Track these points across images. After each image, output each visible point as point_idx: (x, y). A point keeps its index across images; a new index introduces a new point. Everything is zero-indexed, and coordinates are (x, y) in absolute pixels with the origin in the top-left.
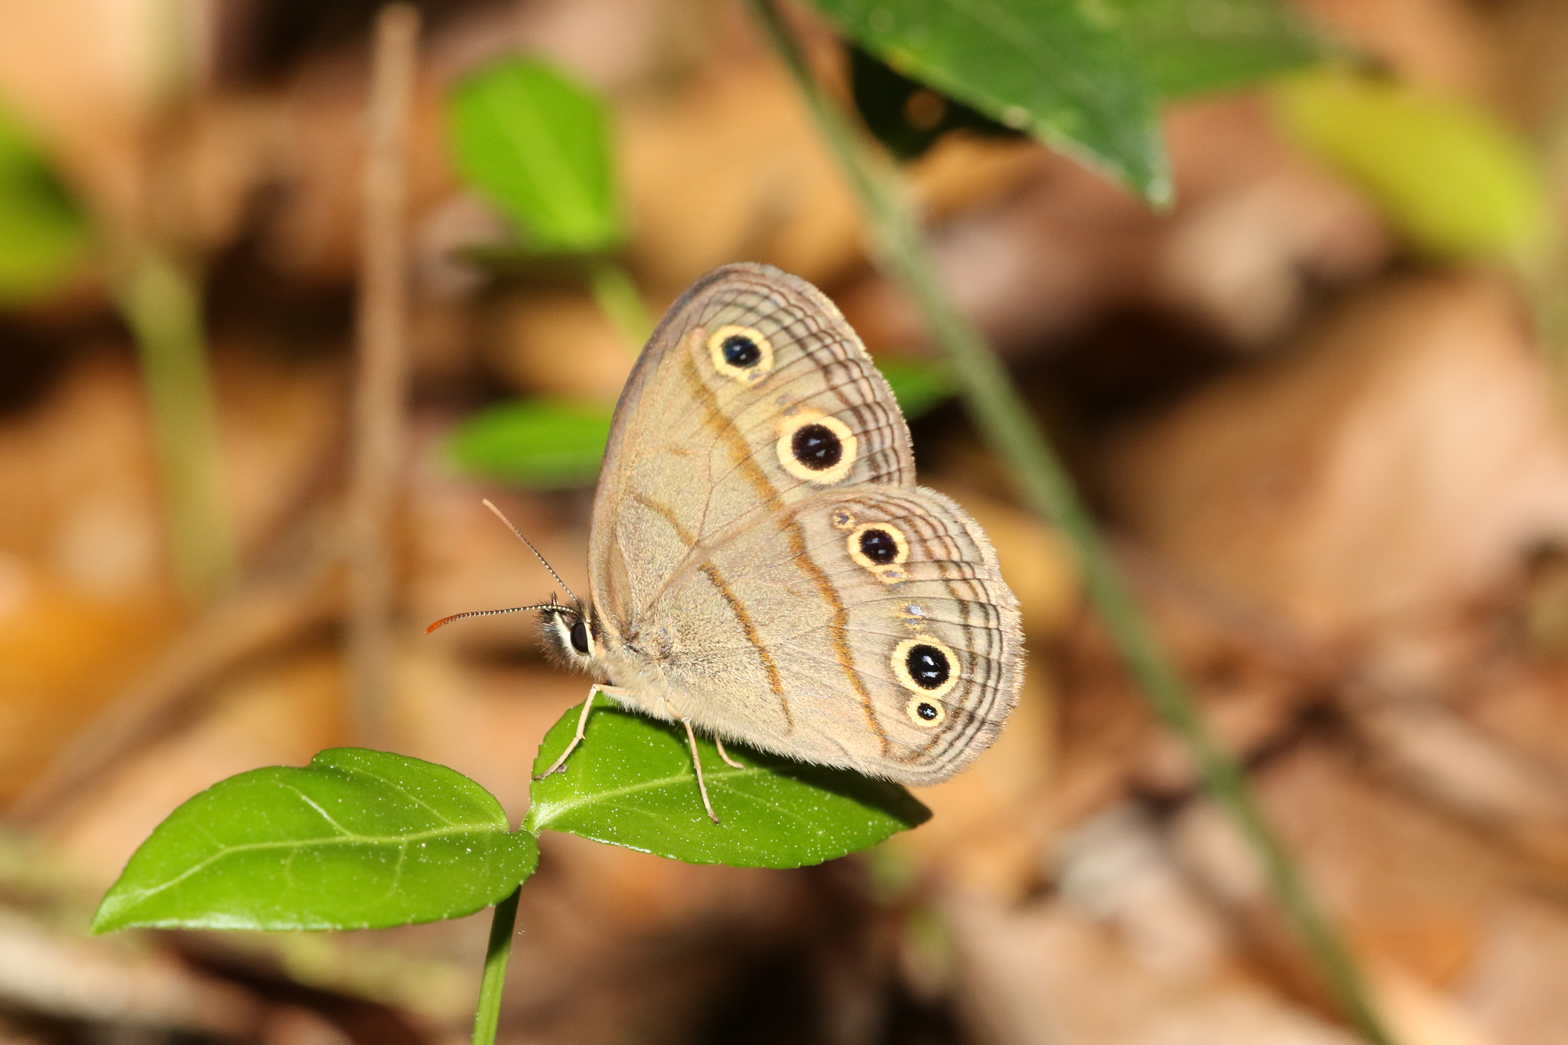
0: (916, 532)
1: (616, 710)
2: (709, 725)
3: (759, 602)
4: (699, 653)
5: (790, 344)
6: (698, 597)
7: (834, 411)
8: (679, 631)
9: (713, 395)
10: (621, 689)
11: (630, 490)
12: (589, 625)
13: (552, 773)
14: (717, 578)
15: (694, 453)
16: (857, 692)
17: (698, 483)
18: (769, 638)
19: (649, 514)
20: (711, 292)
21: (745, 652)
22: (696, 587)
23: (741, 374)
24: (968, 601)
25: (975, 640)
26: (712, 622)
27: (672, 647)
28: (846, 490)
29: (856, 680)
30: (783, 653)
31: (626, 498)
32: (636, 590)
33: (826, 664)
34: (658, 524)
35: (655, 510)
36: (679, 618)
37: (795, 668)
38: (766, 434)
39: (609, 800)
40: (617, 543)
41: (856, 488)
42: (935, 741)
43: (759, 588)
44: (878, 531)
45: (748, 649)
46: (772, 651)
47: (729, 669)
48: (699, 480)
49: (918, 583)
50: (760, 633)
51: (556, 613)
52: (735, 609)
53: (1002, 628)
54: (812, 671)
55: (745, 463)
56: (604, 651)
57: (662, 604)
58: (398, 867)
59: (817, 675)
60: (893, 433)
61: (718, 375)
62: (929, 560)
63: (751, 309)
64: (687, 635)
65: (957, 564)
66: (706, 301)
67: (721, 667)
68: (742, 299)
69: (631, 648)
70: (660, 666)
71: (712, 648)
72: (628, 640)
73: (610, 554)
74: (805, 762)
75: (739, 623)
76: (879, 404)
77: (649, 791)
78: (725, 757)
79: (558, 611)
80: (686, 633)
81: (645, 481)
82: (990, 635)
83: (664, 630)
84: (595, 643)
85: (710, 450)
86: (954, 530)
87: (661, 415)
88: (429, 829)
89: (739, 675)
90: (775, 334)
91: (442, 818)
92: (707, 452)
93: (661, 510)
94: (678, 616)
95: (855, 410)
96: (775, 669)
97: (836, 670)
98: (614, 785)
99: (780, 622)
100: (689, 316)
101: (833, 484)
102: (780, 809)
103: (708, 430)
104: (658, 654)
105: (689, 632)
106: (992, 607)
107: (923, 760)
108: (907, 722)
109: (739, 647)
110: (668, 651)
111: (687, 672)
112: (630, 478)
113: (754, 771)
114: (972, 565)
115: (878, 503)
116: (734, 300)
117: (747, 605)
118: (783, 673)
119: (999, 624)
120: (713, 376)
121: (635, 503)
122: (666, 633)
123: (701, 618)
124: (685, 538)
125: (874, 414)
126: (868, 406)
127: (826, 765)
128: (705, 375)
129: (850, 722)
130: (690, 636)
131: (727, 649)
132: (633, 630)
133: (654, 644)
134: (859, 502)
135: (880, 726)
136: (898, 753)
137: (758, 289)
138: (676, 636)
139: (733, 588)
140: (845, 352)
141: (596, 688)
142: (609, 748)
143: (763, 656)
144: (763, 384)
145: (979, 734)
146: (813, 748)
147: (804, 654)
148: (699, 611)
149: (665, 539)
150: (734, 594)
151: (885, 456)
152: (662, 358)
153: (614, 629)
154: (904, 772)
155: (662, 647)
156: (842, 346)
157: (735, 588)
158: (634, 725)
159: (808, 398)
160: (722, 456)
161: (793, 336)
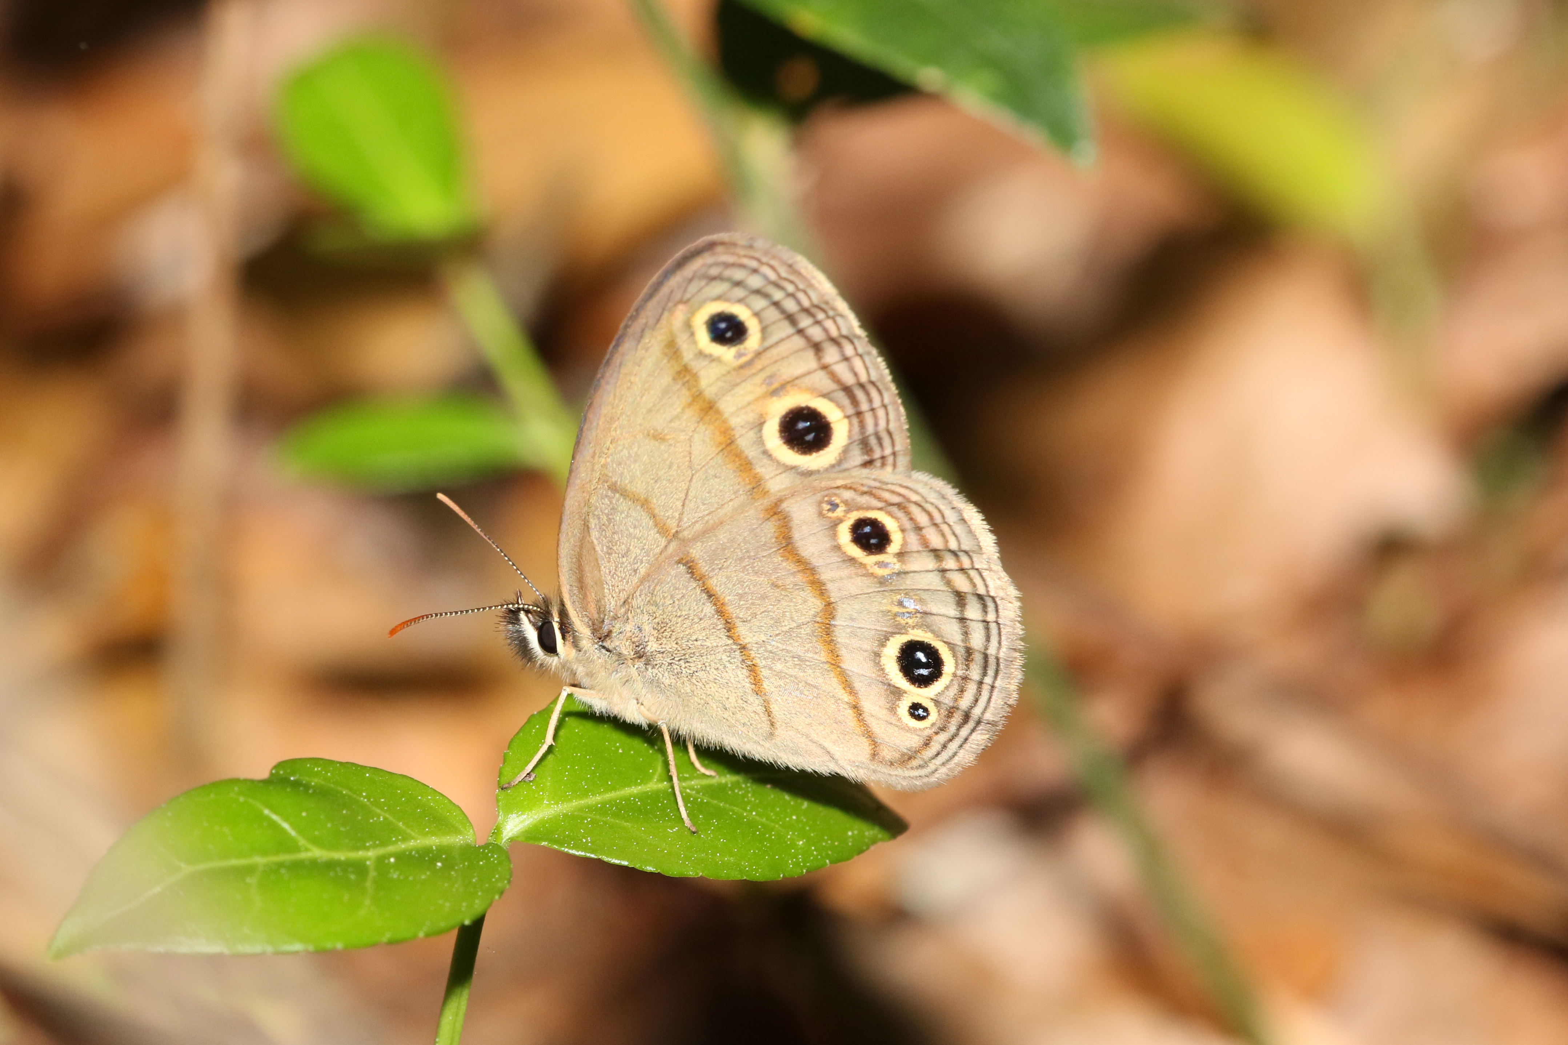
0: (911, 519)
1: (588, 715)
2: (684, 730)
3: (741, 596)
4: (676, 652)
5: (779, 320)
6: (675, 592)
7: (825, 392)
8: (654, 629)
9: (695, 377)
10: (592, 692)
11: (604, 479)
12: (558, 624)
13: (520, 782)
14: (696, 572)
15: (674, 438)
16: (844, 692)
17: (677, 471)
18: (751, 635)
19: (623, 505)
20: (696, 265)
21: (725, 651)
22: (674, 581)
23: (726, 353)
24: (965, 593)
25: (971, 634)
26: (690, 618)
27: (647, 646)
28: (836, 475)
29: (844, 679)
30: (766, 651)
31: (600, 488)
32: (609, 586)
33: (812, 662)
34: (634, 514)
35: (630, 500)
36: (654, 615)
37: (779, 666)
38: (751, 417)
39: (581, 809)
40: (590, 536)
41: (846, 474)
42: (927, 744)
43: (741, 582)
44: (870, 519)
45: (728, 648)
46: (754, 649)
47: (708, 669)
48: (678, 467)
49: (912, 575)
50: (742, 630)
51: (522, 612)
52: (715, 604)
53: (1000, 621)
54: (796, 670)
55: (729, 448)
56: (574, 651)
57: (637, 600)
58: (369, 884)
59: (801, 674)
60: (887, 414)
61: (701, 354)
62: (924, 549)
63: (738, 284)
64: (663, 633)
65: (954, 553)
66: (690, 275)
67: (700, 666)
68: (728, 273)
69: (604, 647)
70: (634, 667)
71: (690, 646)
72: (600, 639)
73: (581, 547)
74: (787, 768)
75: (719, 619)
76: (873, 383)
77: (621, 799)
78: (697, 764)
79: (523, 609)
80: (663, 630)
81: (620, 469)
82: (987, 630)
83: (639, 627)
84: (564, 643)
85: (691, 434)
86: (951, 517)
87: (639, 399)
88: (395, 843)
89: (718, 675)
90: (763, 309)
91: (409, 831)
92: (688, 437)
93: (637, 500)
94: (654, 613)
95: (847, 390)
96: (756, 668)
97: (822, 668)
98: (585, 794)
99: (762, 617)
100: (672, 292)
101: (822, 470)
102: (757, 818)
103: (689, 413)
104: (632, 653)
105: (665, 630)
106: (990, 599)
107: (915, 763)
108: (898, 724)
109: (719, 645)
110: (643, 650)
111: (662, 672)
112: (604, 466)
113: (729, 779)
114: (971, 554)
115: (871, 489)
116: (720, 274)
117: (728, 600)
118: (765, 673)
119: (998, 617)
120: (696, 355)
121: (610, 492)
122: (640, 630)
123: (679, 615)
124: (662, 529)
125: (868, 394)
126: (862, 386)
127: (809, 770)
128: (688, 355)
129: (837, 723)
130: (667, 634)
131: (706, 647)
132: (606, 629)
133: (628, 643)
134: (850, 488)
135: (869, 727)
136: (888, 756)
137: (745, 261)
138: (652, 634)
139: (714, 582)
140: (838, 328)
141: (567, 690)
142: (577, 754)
143: (744, 655)
144: (750, 363)
145: (974, 735)
146: (796, 753)
147: (788, 651)
148: (677, 607)
149: (640, 531)
150: (714, 588)
151: (879, 439)
152: (641, 337)
153: (584, 627)
154: (894, 777)
155: (636, 646)
156: (835, 322)
157: (715, 582)
158: (606, 732)
159: (797, 378)
160: (704, 441)
161: (783, 311)
